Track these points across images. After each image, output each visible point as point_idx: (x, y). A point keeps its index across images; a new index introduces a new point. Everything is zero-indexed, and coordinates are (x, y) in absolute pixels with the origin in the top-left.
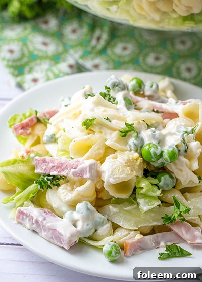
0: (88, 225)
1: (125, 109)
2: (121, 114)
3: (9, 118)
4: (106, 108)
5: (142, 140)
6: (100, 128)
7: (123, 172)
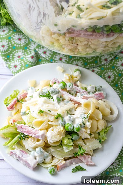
0: (41, 159)
1: (57, 104)
2: (56, 108)
3: (5, 99)
4: (49, 105)
5: (65, 122)
6: (46, 115)
7: (56, 137)
